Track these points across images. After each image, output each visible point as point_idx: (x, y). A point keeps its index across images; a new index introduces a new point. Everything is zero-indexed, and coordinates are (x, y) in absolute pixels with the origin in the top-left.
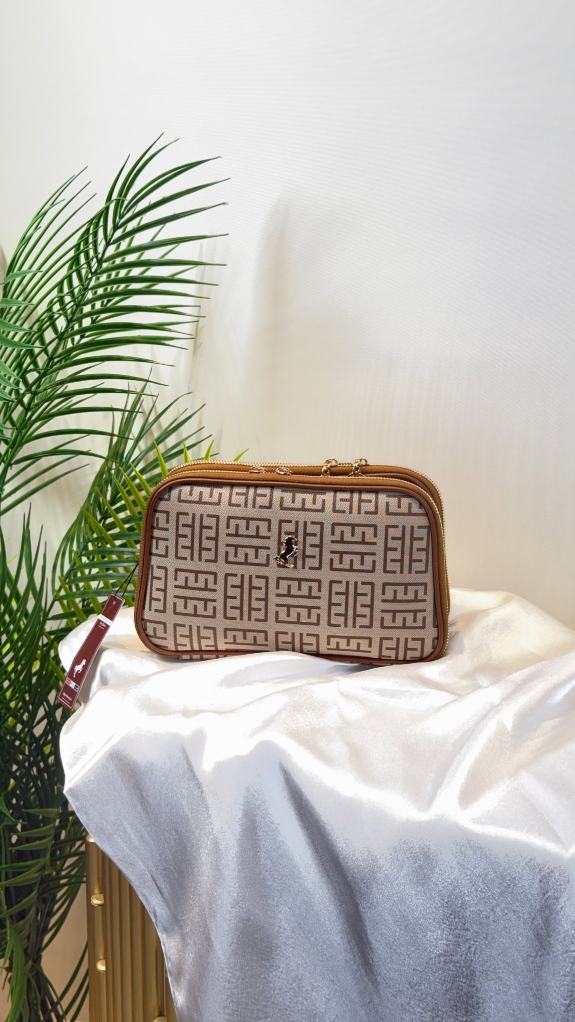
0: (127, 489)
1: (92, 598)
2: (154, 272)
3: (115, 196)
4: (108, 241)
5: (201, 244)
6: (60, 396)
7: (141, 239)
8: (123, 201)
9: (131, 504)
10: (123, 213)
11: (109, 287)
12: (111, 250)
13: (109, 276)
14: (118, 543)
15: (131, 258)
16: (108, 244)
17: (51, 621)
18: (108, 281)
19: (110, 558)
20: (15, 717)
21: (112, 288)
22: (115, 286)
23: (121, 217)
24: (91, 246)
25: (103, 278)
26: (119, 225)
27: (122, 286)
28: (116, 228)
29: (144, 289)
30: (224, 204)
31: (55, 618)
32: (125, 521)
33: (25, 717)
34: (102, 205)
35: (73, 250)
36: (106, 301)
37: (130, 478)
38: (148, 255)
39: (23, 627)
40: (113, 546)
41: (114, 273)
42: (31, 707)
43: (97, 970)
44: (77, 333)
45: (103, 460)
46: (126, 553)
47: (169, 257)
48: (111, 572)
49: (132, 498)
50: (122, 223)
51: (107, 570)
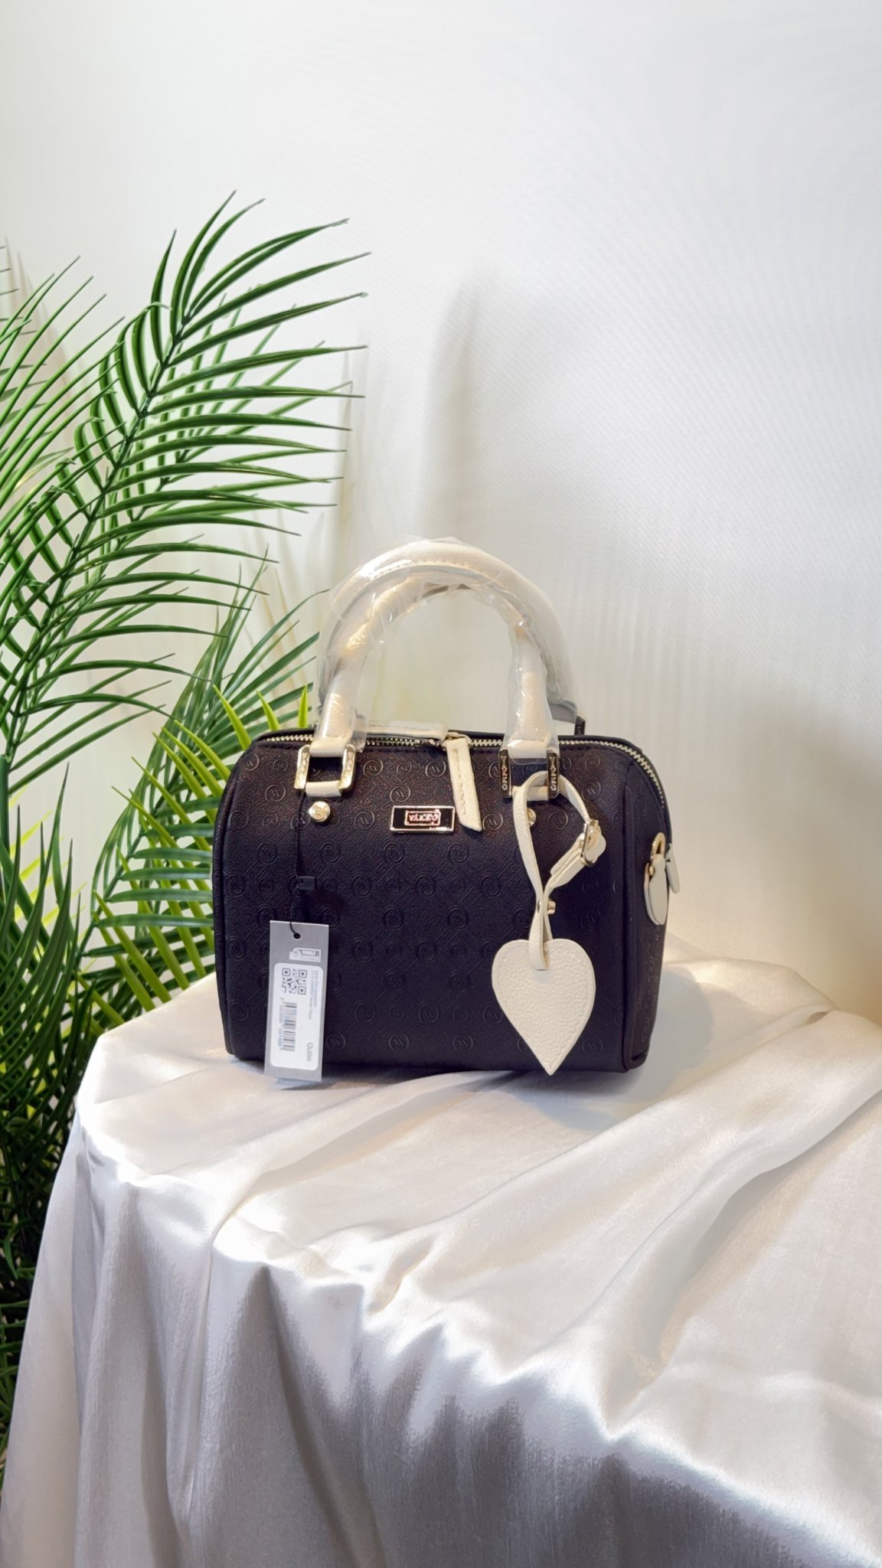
1: (150, 927)
2: (255, 406)
3: (168, 287)
4: (164, 359)
8: (189, 292)
10: (189, 313)
15: (221, 383)
16: (165, 364)
17: (88, 959)
18: (183, 420)
19: (174, 864)
23: (186, 320)
26: (182, 334)
28: (177, 339)
29: (229, 436)
30: (360, 294)
31: (97, 953)
33: (54, 1102)
36: (181, 451)
41: (192, 408)
46: (195, 858)
47: (279, 383)
50: (187, 331)
51: (173, 882)
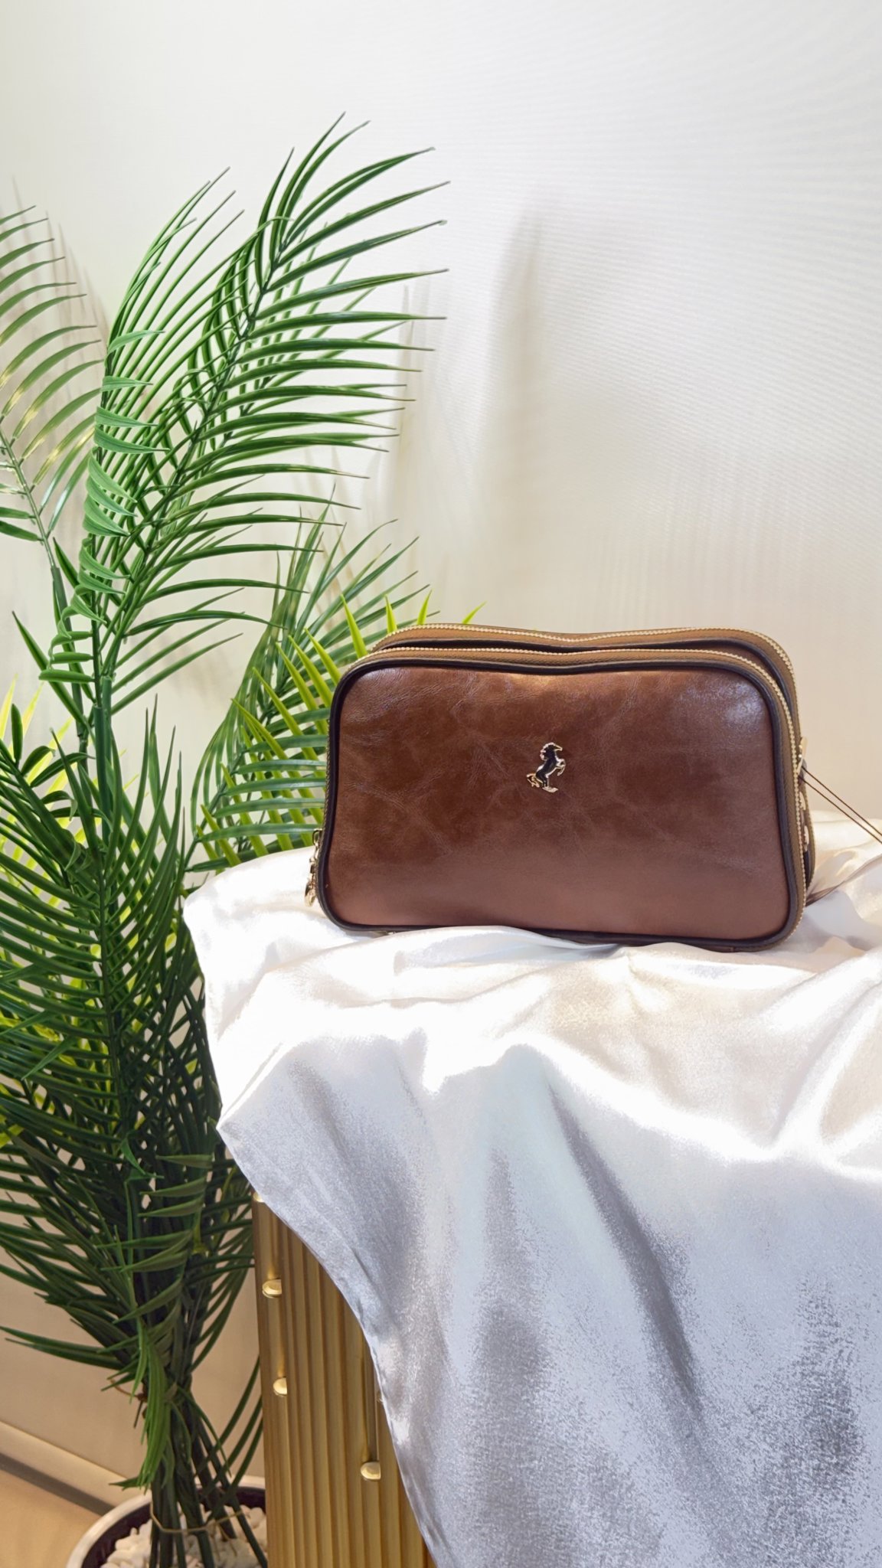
0: (301, 670)
1: (253, 837)
2: (336, 332)
3: (272, 214)
4: (263, 285)
5: (406, 290)
6: (196, 529)
7: (314, 281)
8: (285, 222)
9: (309, 692)
10: (285, 241)
11: (267, 359)
12: (268, 300)
13: (266, 341)
14: (290, 752)
15: (299, 312)
16: (263, 291)
17: (192, 873)
18: (264, 349)
19: (278, 776)
20: (141, 1018)
21: (271, 359)
22: (276, 357)
23: (282, 248)
24: (237, 294)
25: (258, 344)
26: (279, 262)
27: (287, 357)
28: (274, 265)
29: (319, 361)
30: (439, 222)
31: (198, 868)
32: (301, 718)
33: (157, 1018)
34: (253, 230)
35: (210, 301)
36: (261, 379)
37: (306, 654)
38: (326, 306)
39: (149, 881)
40: (283, 757)
41: (273, 337)
42: (164, 1003)
43: (274, 1394)
44: (219, 430)
45: (266, 626)
46: (302, 767)
47: (358, 309)
48: (280, 797)
49: (310, 683)
50: (284, 258)
51: (275, 794)
